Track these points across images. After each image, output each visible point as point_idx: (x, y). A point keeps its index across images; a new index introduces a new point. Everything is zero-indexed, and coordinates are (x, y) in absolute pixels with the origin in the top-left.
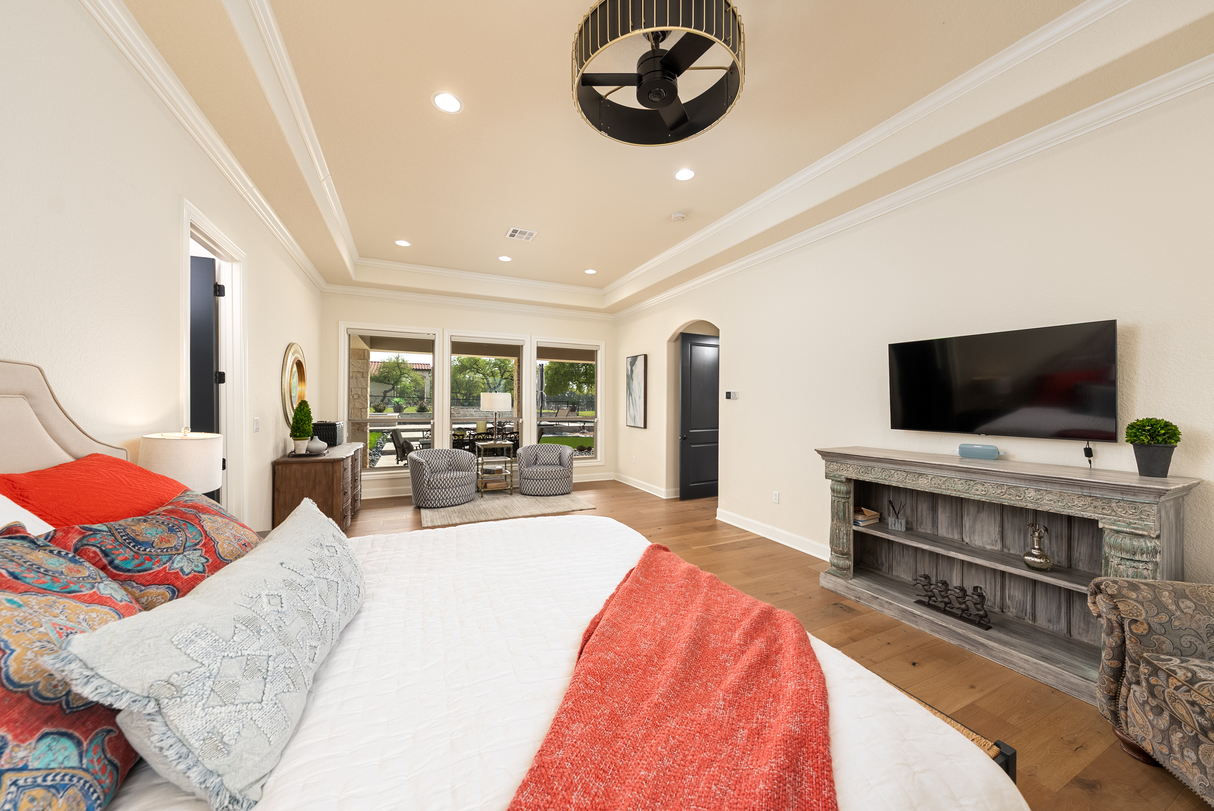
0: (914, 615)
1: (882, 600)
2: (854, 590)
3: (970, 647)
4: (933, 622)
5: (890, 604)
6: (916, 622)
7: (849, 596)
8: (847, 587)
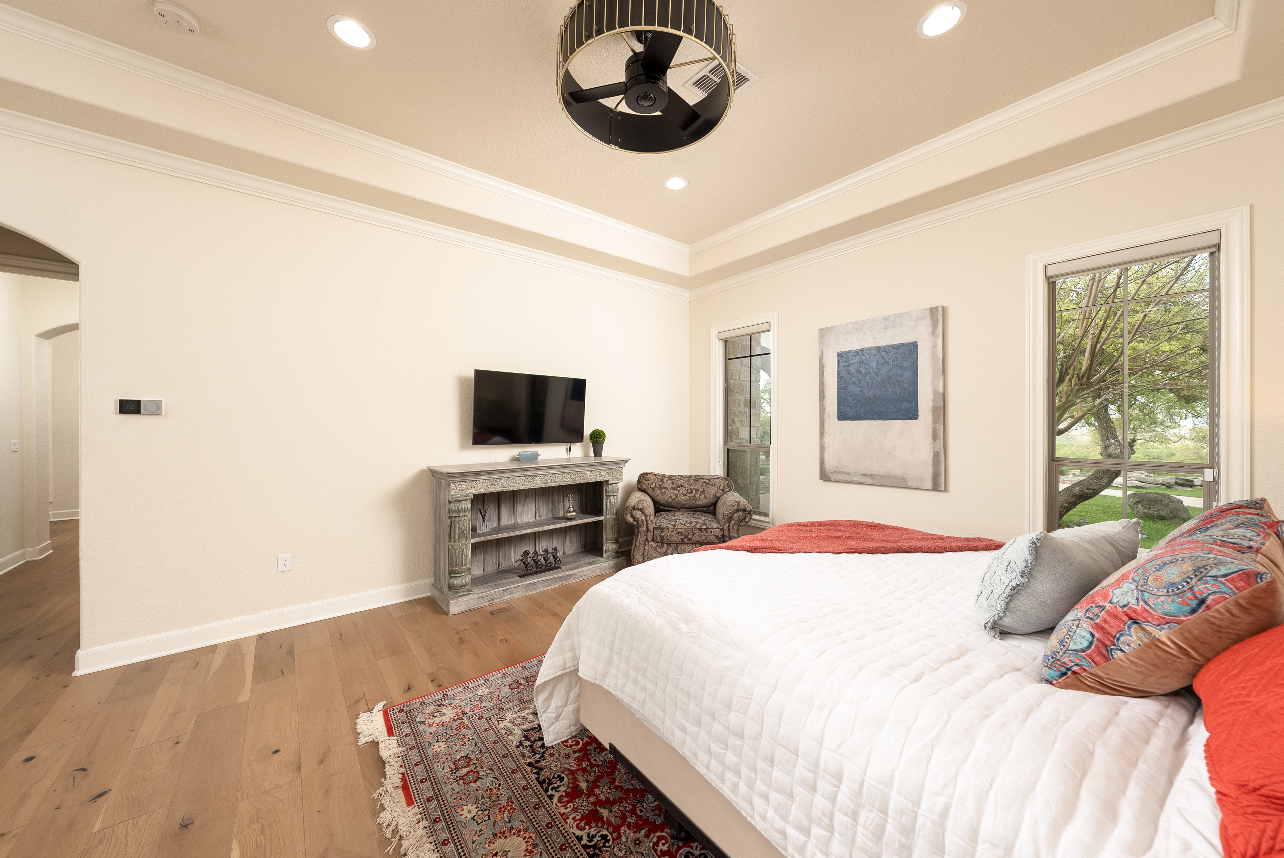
0: (534, 584)
1: (511, 588)
2: (487, 596)
3: (566, 582)
4: (546, 580)
5: (518, 587)
6: (536, 589)
7: (483, 605)
8: (481, 597)
